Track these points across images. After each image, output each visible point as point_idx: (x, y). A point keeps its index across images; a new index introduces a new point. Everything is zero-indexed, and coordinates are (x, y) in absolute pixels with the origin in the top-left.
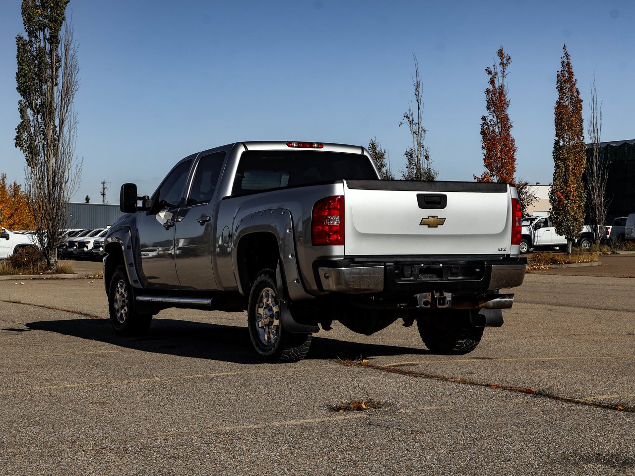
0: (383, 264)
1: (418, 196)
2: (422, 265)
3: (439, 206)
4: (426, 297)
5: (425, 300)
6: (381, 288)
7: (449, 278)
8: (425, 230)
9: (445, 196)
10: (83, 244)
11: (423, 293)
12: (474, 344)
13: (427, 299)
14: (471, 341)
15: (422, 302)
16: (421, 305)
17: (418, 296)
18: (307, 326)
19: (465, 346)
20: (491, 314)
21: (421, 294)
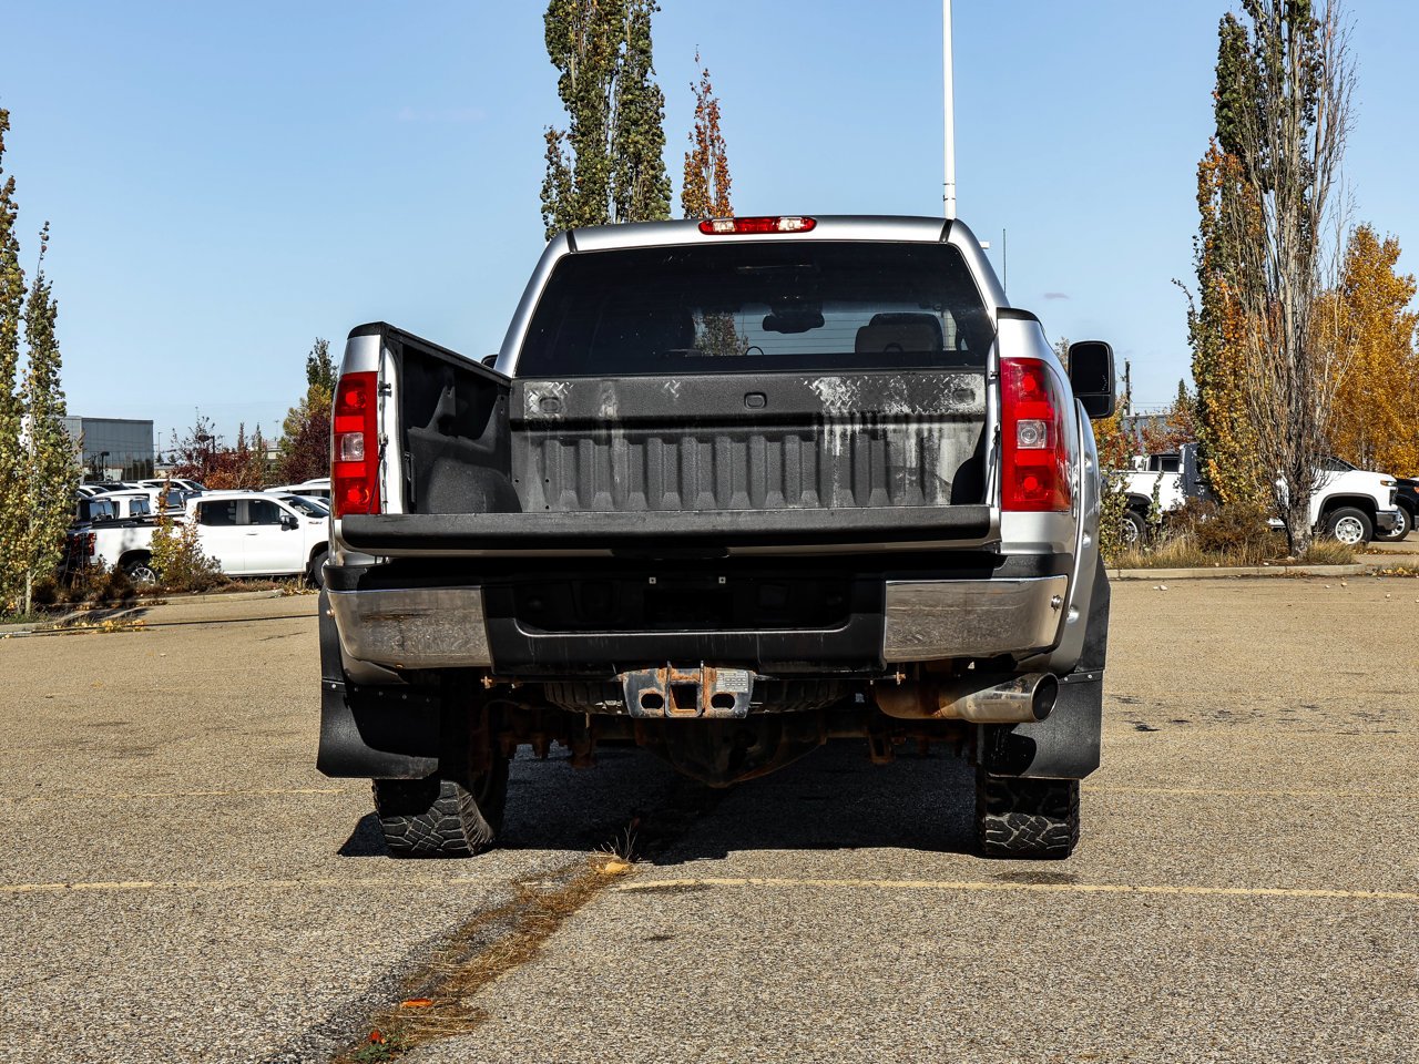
2: (653, 581)
4: (650, 682)
5: (647, 691)
6: (484, 652)
11: (640, 669)
12: (1050, 826)
13: (655, 690)
14: (1033, 819)
15: (636, 697)
16: (634, 706)
17: (624, 678)
18: (402, 757)
19: (1016, 833)
20: (1059, 736)
21: (634, 673)
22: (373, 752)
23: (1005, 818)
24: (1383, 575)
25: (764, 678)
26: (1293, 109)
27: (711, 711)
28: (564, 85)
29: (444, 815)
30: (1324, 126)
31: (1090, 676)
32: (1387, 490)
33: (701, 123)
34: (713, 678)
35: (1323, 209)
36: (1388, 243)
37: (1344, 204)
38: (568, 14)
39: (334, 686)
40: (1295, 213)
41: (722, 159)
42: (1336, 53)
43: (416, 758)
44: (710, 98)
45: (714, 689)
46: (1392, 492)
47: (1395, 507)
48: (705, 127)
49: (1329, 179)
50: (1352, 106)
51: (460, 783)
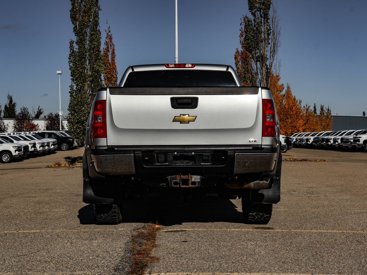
0: (133, 152)
1: (172, 99)
2: (176, 153)
3: (190, 106)
4: (175, 178)
5: (175, 181)
6: (133, 171)
7: (201, 164)
8: (178, 126)
9: (197, 99)
10: (328, 140)
11: (173, 175)
12: (265, 216)
13: (177, 180)
14: (261, 214)
15: (172, 182)
16: (171, 184)
17: (169, 177)
18: (104, 199)
19: (257, 217)
20: (270, 193)
21: (171, 176)
22: (97, 197)
23: (254, 214)
24: (287, 161)
25: (204, 178)
26: (265, 40)
27: (191, 186)
28: (75, 30)
29: (113, 213)
30: (273, 45)
31: (278, 178)
32: (284, 139)
33: (107, 40)
34: (191, 178)
35: (272, 66)
36: (277, 76)
37: (277, 65)
38: (77, 10)
39: (87, 180)
40: (265, 67)
41: (114, 50)
42: (276, 27)
43: (108, 199)
44: (110, 34)
45: (192, 180)
46: (285, 140)
47: (286, 144)
48: (108, 41)
49: (274, 59)
50: (280, 40)
51: (117, 205)
